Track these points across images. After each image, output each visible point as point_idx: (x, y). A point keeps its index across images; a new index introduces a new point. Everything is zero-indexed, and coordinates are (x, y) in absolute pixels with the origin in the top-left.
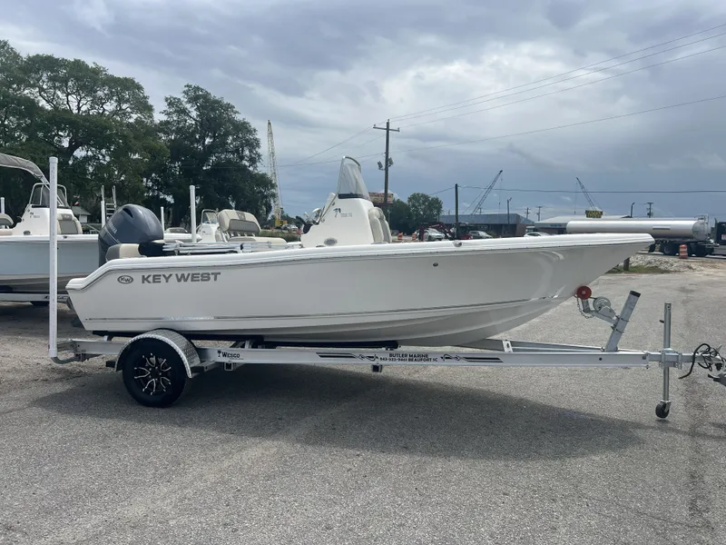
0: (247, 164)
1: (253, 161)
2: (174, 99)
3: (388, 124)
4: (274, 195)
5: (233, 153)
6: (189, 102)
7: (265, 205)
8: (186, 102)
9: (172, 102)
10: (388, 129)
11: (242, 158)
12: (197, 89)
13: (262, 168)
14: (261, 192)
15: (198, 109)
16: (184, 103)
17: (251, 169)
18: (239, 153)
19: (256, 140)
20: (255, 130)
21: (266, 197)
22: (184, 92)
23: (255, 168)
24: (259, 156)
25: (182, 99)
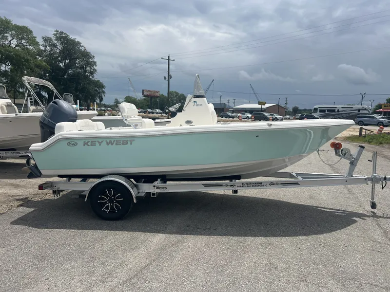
0: (88, 75)
1: (91, 73)
2: (48, 38)
3: (169, 57)
4: (104, 92)
5: (80, 68)
6: (56, 40)
7: (99, 97)
8: (55, 40)
9: (47, 40)
10: (169, 60)
11: (86, 71)
12: (62, 33)
13: (96, 77)
14: (96, 90)
15: (62, 43)
16: (53, 40)
17: (91, 77)
18: (84, 69)
19: (94, 62)
20: (93, 57)
21: (99, 93)
22: (54, 34)
23: (93, 77)
24: (96, 70)
25: (52, 38)
